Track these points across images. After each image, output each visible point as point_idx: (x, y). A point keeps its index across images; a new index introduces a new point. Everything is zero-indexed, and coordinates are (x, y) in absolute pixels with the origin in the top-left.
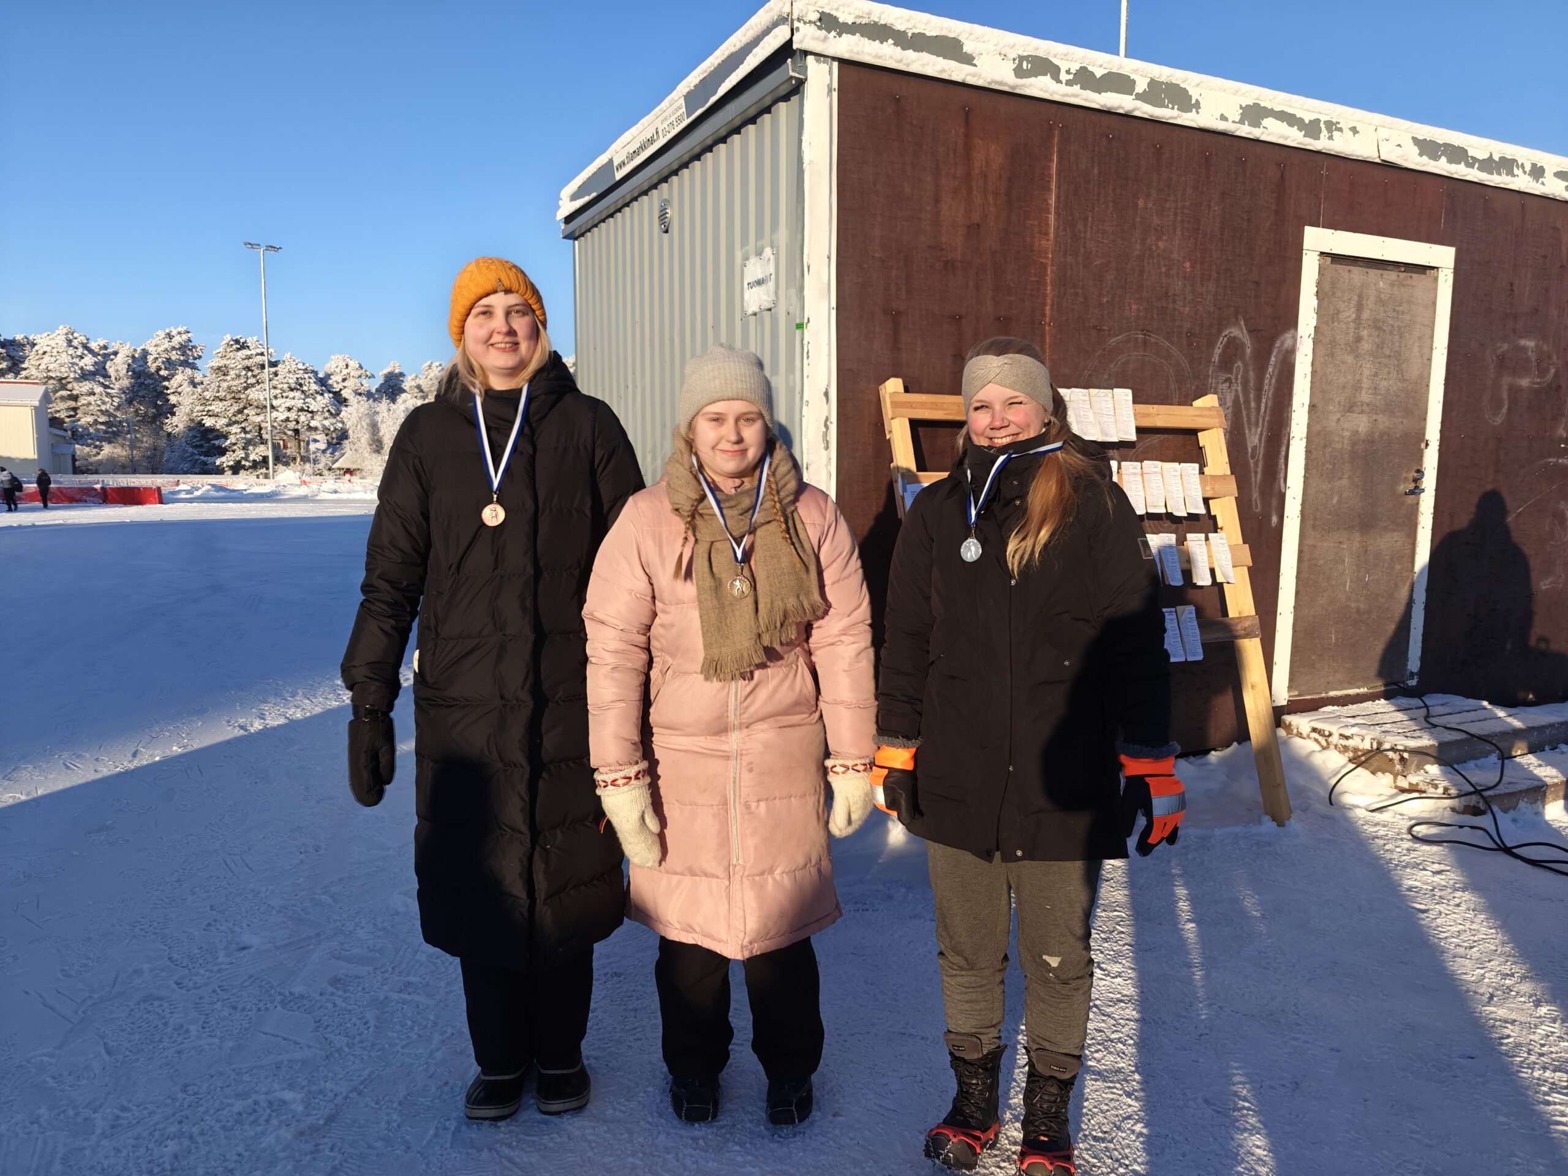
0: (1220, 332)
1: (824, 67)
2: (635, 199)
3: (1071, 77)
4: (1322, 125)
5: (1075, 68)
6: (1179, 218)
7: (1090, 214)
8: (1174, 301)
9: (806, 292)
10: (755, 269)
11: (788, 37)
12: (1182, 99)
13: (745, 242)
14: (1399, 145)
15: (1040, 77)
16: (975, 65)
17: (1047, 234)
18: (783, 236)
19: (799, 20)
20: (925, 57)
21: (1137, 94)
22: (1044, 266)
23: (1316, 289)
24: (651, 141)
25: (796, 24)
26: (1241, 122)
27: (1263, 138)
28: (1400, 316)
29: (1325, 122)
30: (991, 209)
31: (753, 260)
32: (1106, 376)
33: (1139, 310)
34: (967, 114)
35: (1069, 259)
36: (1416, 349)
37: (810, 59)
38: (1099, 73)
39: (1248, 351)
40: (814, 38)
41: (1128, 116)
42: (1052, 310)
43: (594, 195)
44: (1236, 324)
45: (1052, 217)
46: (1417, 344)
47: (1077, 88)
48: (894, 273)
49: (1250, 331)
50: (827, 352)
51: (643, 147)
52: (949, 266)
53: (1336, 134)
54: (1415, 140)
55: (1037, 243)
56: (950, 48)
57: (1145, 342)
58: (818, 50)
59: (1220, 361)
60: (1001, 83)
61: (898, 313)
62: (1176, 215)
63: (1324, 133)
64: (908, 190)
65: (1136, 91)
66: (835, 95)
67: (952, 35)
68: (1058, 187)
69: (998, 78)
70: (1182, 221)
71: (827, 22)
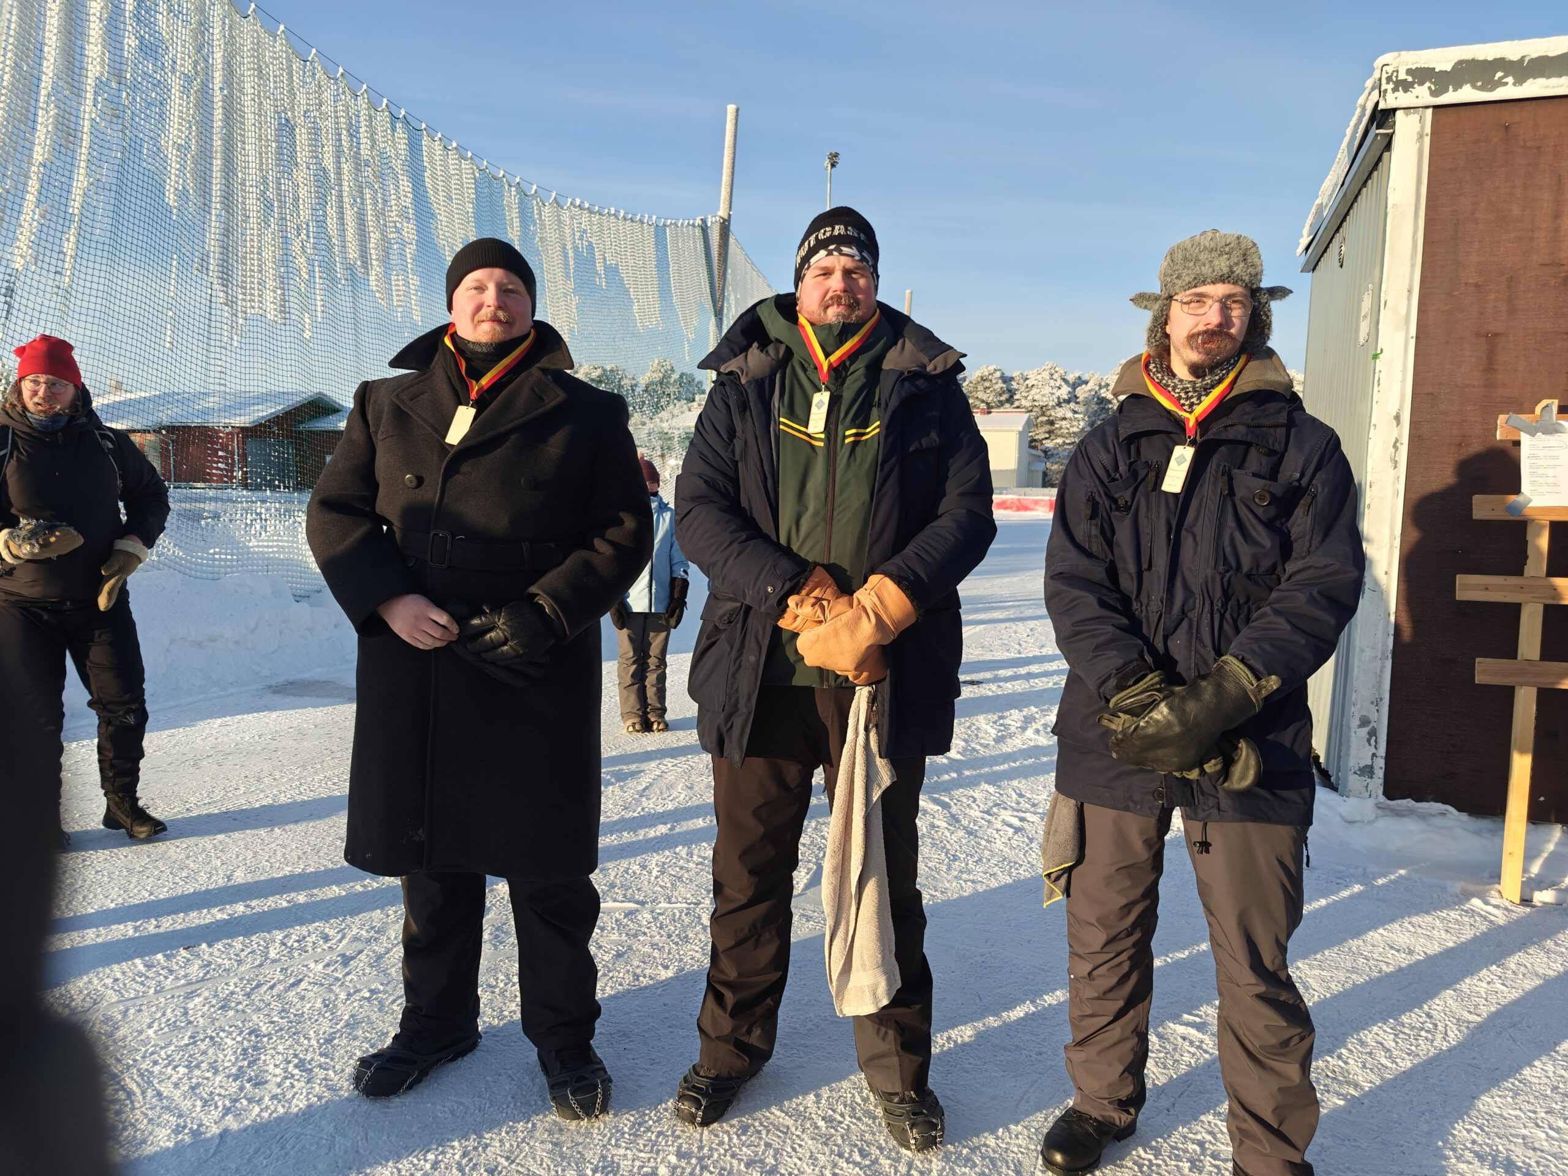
1: (1414, 117)
2: (1333, 237)
9: (1380, 326)
10: (1365, 304)
11: (1377, 100)
13: (1365, 279)
18: (1377, 270)
19: (1387, 82)
24: (1336, 185)
25: (1384, 87)
31: (1365, 295)
37: (1400, 114)
40: (1401, 97)
43: (1314, 232)
48: (1493, 296)
50: (1400, 378)
51: (1333, 191)
58: (1406, 105)
66: (1427, 140)
71: (1421, 75)
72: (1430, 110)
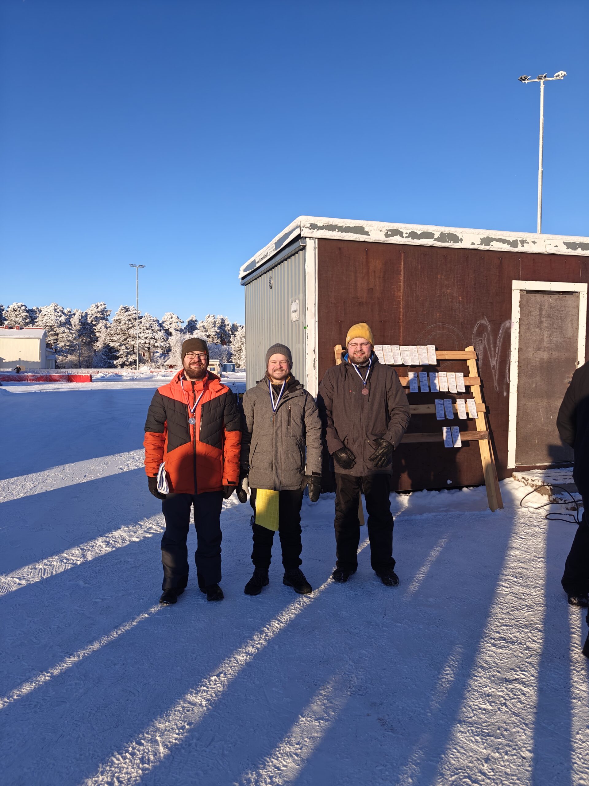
0: (476, 322)
1: (313, 241)
2: (262, 275)
3: (408, 235)
4: (519, 242)
5: (409, 232)
6: (456, 281)
7: (418, 282)
8: (455, 311)
9: (307, 317)
10: (294, 307)
11: (299, 233)
12: (455, 238)
13: (292, 297)
14: (556, 246)
15: (395, 237)
16: (369, 235)
17: (400, 290)
18: (301, 296)
19: (303, 227)
20: (349, 234)
21: (435, 239)
22: (399, 302)
23: (519, 304)
24: (266, 256)
25: (302, 228)
26: (481, 244)
27: (491, 249)
28: (561, 312)
29: (520, 241)
30: (377, 283)
31: (293, 303)
32: (427, 340)
33: (440, 316)
34: (367, 251)
35: (409, 298)
36: (570, 325)
37: (307, 239)
38: (419, 233)
39: (489, 329)
40: (308, 233)
41: (431, 247)
42: (403, 317)
43: (250, 271)
44: (483, 318)
45: (402, 284)
46: (570, 323)
47: (410, 239)
48: (339, 308)
49: (489, 321)
50: (314, 336)
51: (264, 258)
52: (361, 304)
53: (525, 245)
54: (565, 243)
55: (396, 293)
56: (360, 230)
57: (443, 327)
58: (310, 236)
59: (477, 333)
60: (379, 240)
61: (341, 322)
62: (454, 280)
63: (520, 244)
64: (344, 279)
65: (435, 237)
66: (317, 250)
67: (360, 226)
68: (404, 273)
69: (377, 239)
70: (457, 282)
71: (313, 227)
72: (317, 240)
